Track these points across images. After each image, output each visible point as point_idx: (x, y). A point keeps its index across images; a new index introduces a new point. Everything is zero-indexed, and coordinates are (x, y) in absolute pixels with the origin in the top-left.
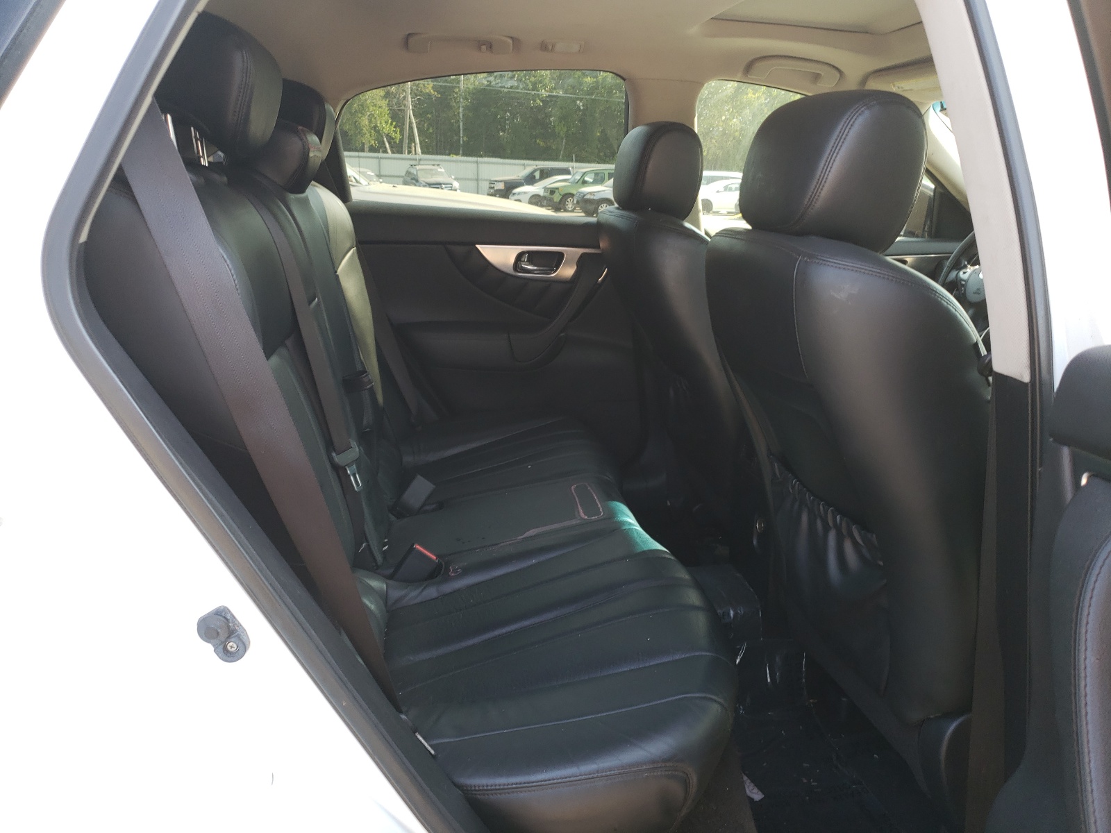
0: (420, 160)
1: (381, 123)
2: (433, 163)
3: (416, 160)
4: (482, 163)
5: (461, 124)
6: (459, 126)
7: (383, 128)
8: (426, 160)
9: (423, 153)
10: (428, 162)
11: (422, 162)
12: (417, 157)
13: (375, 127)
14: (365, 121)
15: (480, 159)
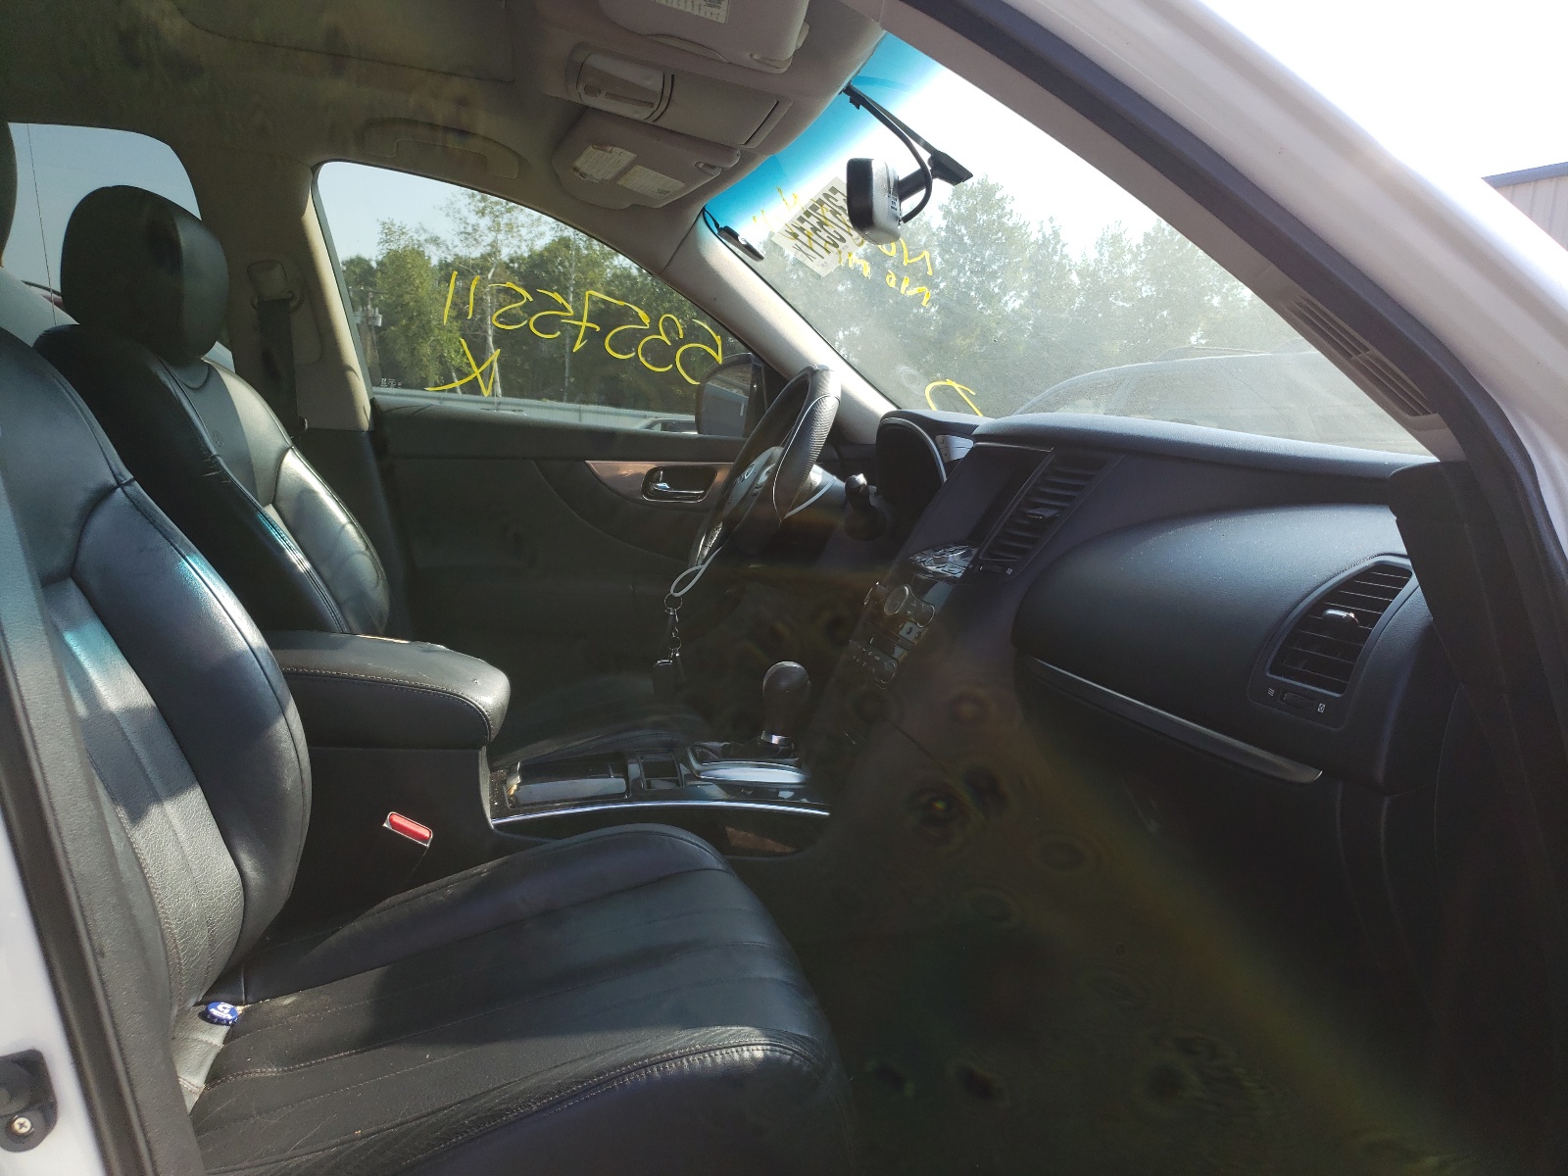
0: (499, 403)
1: (449, 353)
2: (514, 408)
3: (493, 403)
4: (586, 411)
5: (567, 360)
6: (564, 363)
7: (452, 359)
8: (508, 404)
9: (505, 394)
10: (509, 407)
11: (501, 407)
12: (495, 399)
13: (442, 356)
14: (426, 349)
15: (584, 407)
